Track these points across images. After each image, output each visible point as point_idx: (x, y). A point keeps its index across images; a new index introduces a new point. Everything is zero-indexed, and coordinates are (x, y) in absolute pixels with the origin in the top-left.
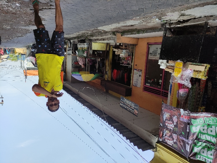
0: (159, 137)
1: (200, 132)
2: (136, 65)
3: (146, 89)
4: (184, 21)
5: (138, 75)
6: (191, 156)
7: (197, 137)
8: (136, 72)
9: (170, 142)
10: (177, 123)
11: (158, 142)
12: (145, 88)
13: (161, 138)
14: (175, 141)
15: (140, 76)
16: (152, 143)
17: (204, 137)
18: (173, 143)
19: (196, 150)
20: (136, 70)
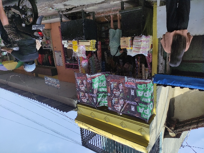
0: (78, 99)
1: (99, 87)
2: (55, 47)
3: (68, 66)
4: (70, 9)
5: (58, 55)
6: (97, 105)
7: (98, 91)
8: (57, 53)
9: (85, 100)
10: (86, 85)
11: (78, 103)
12: (66, 66)
13: (79, 99)
14: (87, 98)
15: (60, 56)
16: (73, 105)
17: (101, 90)
18: (87, 101)
19: (99, 100)
20: (56, 51)
